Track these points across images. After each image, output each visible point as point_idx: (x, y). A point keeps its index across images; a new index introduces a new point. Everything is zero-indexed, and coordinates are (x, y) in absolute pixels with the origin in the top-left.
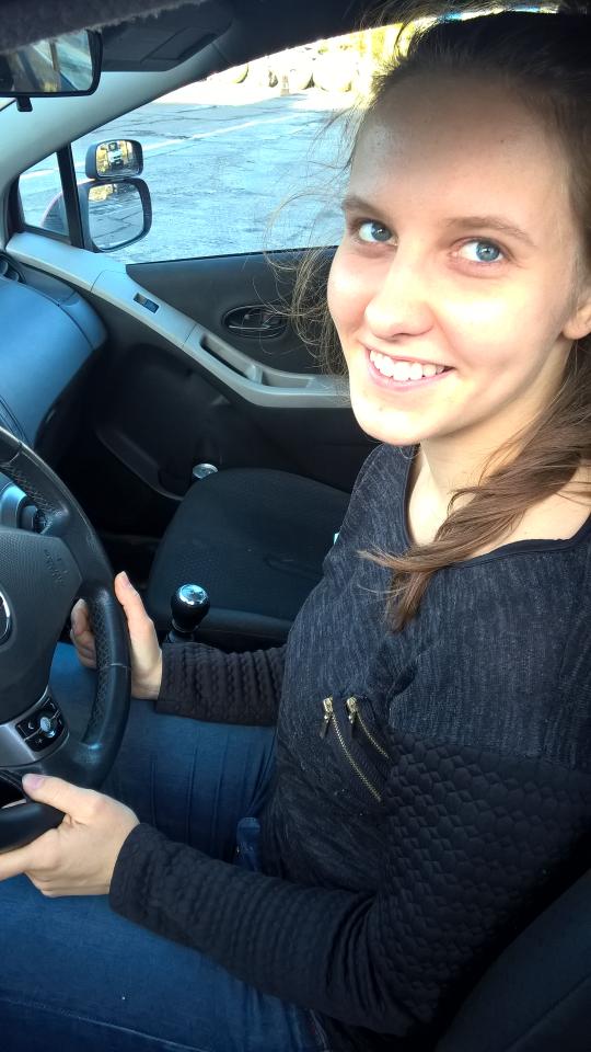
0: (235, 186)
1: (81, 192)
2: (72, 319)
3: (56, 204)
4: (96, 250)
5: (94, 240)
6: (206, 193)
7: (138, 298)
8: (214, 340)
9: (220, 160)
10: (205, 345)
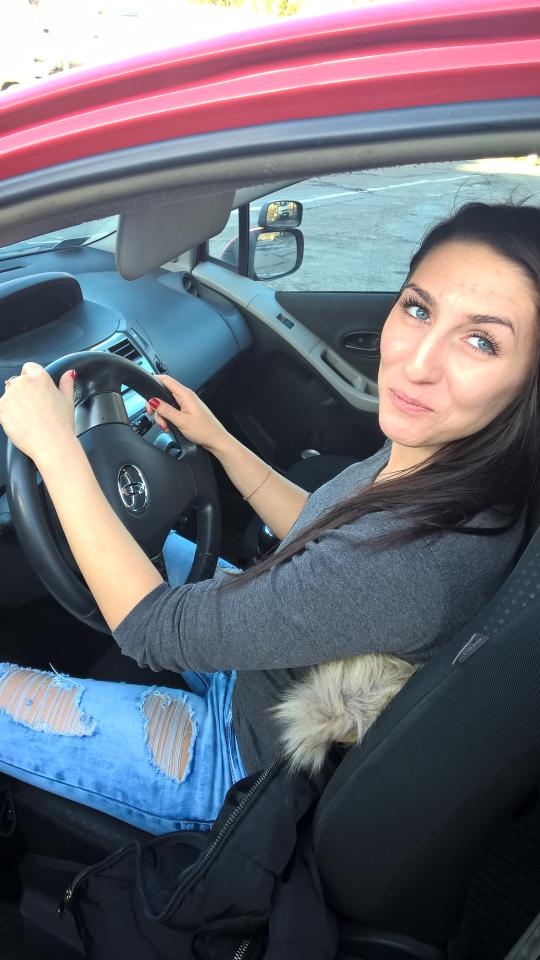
0: (395, 234)
1: (251, 237)
2: (228, 325)
3: (233, 243)
4: (256, 278)
5: (256, 271)
6: (368, 239)
7: (280, 317)
8: (333, 355)
9: (388, 212)
10: (324, 358)
